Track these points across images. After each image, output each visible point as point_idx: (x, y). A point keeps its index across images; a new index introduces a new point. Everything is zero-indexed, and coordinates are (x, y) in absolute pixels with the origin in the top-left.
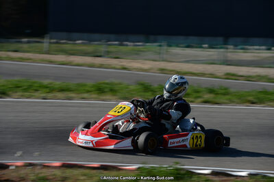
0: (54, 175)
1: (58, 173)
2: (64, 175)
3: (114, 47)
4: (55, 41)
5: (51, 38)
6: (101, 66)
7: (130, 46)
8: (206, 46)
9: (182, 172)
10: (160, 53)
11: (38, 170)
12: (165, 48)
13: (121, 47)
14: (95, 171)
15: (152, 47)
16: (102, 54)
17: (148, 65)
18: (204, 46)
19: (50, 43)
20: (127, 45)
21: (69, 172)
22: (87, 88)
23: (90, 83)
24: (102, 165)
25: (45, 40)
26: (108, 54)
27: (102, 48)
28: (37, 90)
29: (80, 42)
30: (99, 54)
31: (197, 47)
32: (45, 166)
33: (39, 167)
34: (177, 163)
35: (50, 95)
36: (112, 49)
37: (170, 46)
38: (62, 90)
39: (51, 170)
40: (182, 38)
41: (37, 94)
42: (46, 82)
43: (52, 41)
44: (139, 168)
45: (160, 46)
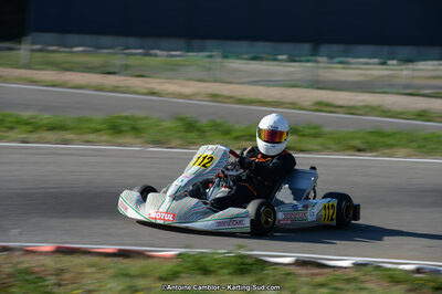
0: (43, 265)
1: (50, 262)
2: (59, 266)
3: (136, 57)
4: (38, 47)
5: (33, 43)
6: (115, 89)
7: (161, 57)
8: (284, 57)
9: (249, 261)
10: (209, 69)
11: (16, 258)
12: (219, 60)
13: (147, 59)
14: (109, 259)
15: (197, 58)
16: (116, 70)
17: (191, 88)
18: (280, 57)
19: (32, 50)
20: (156, 56)
21: (67, 261)
22: (93, 125)
23: (98, 116)
24: (120, 250)
25: (23, 46)
26: (125, 70)
27: (117, 60)
28: (11, 128)
29: (80, 49)
30: (111, 70)
31: (268, 60)
32: (27, 251)
33: (17, 253)
34: (241, 247)
35: (34, 136)
36: (131, 61)
37: (225, 57)
38: (53, 128)
39: (37, 258)
40: (245, 44)
41: (11, 134)
42: (26, 115)
43: (34, 47)
44: (180, 254)
45: (211, 57)
